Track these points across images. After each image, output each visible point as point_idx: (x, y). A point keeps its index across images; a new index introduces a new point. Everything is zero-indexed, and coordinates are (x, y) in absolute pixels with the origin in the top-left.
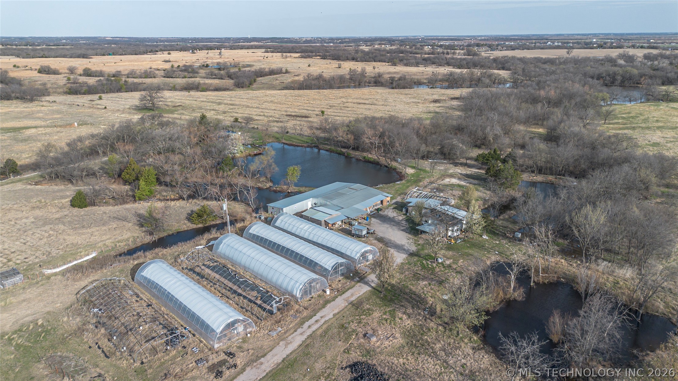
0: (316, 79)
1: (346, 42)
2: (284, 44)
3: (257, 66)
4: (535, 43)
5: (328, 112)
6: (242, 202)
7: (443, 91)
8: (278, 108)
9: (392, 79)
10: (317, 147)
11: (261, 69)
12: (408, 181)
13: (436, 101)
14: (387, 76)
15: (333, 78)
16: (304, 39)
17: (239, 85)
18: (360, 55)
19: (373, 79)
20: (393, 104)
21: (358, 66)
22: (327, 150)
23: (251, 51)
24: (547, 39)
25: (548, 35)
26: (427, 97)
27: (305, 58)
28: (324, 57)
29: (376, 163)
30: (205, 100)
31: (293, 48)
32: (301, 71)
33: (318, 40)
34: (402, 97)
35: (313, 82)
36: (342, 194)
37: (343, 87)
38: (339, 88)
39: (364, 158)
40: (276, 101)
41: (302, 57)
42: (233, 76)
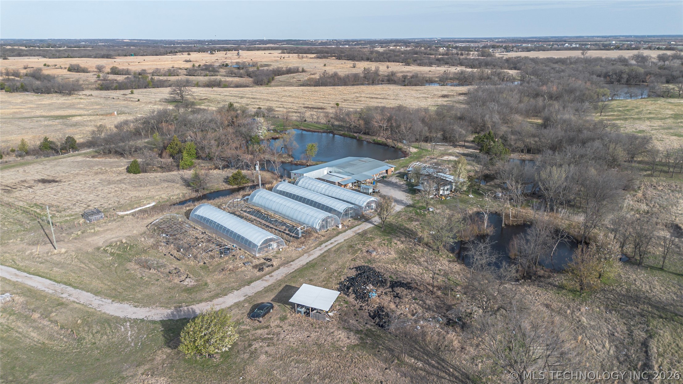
0: (331, 77)
1: (361, 44)
2: (300, 46)
3: (275, 66)
4: (553, 45)
5: (343, 105)
6: (268, 171)
7: (453, 88)
8: (296, 102)
9: (405, 77)
10: (331, 132)
11: (278, 68)
12: (411, 158)
13: (444, 96)
14: (400, 75)
15: (348, 77)
16: (320, 41)
17: (258, 83)
18: (374, 55)
19: (386, 78)
20: (404, 99)
21: (372, 66)
22: (341, 135)
23: (267, 52)
24: (565, 41)
25: (567, 37)
26: (436, 93)
27: (320, 58)
28: (339, 58)
29: (385, 145)
30: (228, 94)
31: (309, 49)
32: (317, 71)
33: (334, 43)
34: (413, 92)
35: (328, 80)
36: (353, 165)
37: (358, 85)
38: (353, 85)
39: (374, 140)
40: (294, 95)
41: (318, 57)
42: (252, 75)
